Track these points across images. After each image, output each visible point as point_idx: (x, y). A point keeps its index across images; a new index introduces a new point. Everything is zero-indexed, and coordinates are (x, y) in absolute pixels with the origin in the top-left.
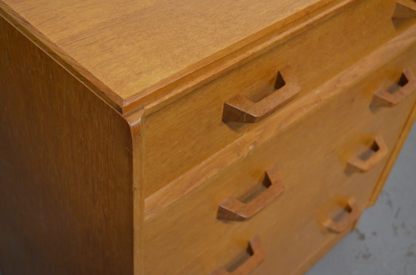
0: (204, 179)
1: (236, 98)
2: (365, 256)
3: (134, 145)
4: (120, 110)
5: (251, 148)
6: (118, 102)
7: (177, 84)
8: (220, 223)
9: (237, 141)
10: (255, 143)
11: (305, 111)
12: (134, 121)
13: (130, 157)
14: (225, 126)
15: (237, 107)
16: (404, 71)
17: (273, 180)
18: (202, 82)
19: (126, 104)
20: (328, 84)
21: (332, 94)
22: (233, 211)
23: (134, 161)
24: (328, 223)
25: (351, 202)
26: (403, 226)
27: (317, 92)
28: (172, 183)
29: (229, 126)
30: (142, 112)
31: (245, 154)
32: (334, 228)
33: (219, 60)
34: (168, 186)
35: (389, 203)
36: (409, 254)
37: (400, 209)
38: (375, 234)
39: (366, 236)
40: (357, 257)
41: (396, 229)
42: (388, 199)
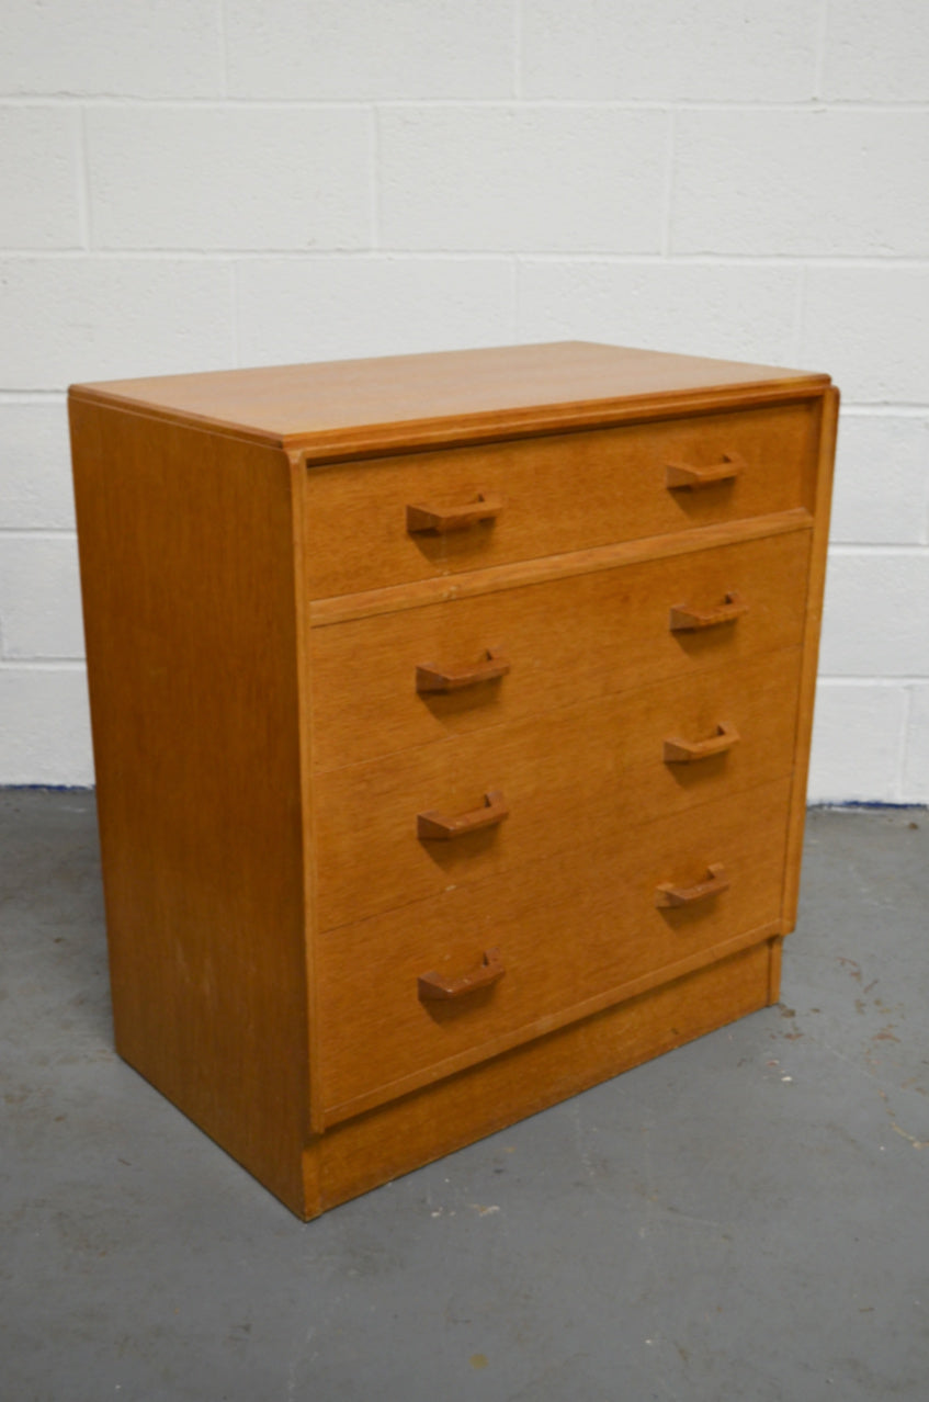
1: (421, 504)
2: (789, 1036)
3: (294, 481)
4: (281, 446)
6: (279, 440)
7: (339, 439)
8: (422, 707)
9: (435, 580)
10: (459, 586)
14: (412, 543)
15: (422, 509)
16: (729, 593)
17: (495, 657)
19: (287, 440)
22: (433, 671)
24: (666, 887)
25: (714, 868)
26: (878, 1003)
27: (556, 559)
29: (421, 549)
30: (301, 450)
31: (445, 593)
32: (677, 893)
33: (387, 430)
34: (342, 598)
35: (857, 975)
36: (882, 1037)
37: (876, 982)
38: (817, 1011)
39: (797, 1013)
40: (773, 1037)
41: (863, 1005)
42: (855, 969)
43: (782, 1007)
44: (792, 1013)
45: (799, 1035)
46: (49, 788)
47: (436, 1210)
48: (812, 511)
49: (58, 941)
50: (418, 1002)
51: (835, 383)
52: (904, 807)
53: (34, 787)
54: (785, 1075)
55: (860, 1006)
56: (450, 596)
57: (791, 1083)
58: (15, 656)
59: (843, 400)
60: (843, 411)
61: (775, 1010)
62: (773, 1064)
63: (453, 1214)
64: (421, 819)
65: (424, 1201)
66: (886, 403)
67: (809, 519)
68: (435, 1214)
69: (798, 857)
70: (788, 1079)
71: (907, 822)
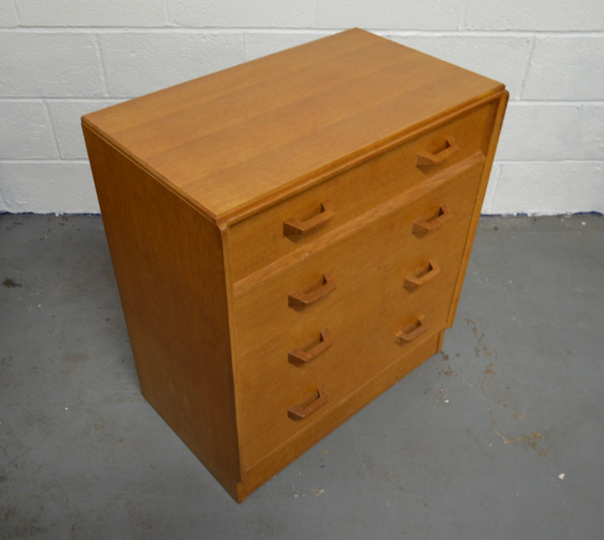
0: (274, 273)
1: (291, 220)
2: (446, 373)
3: (223, 241)
4: (214, 221)
5: (307, 255)
6: (213, 217)
7: (247, 208)
8: (291, 310)
9: (298, 250)
10: (310, 252)
11: (349, 232)
12: (223, 227)
13: (221, 248)
14: (286, 238)
15: (292, 225)
16: (441, 205)
17: (328, 280)
18: (263, 207)
19: (218, 218)
20: (367, 214)
21: (370, 220)
22: (298, 298)
23: (224, 251)
24: (399, 334)
25: (421, 318)
26: (485, 349)
27: (359, 219)
28: (253, 274)
29: (290, 239)
30: (227, 223)
31: (303, 258)
32: (404, 338)
33: (274, 194)
34: (250, 276)
35: (475, 330)
36: (488, 371)
37: (483, 335)
38: (458, 355)
39: (449, 357)
40: (439, 374)
41: (478, 351)
42: (473, 327)
43: (442, 353)
44: (446, 358)
45: (451, 372)
46: (92, 215)
47: (296, 493)
48: (486, 153)
49: (107, 320)
50: (288, 418)
51: (507, 88)
52: (492, 216)
53: (85, 214)
54: (446, 399)
55: (477, 351)
56: (305, 260)
57: (449, 404)
58: (67, 157)
59: (510, 98)
60: (510, 103)
61: (439, 355)
62: (440, 392)
63: (304, 495)
64: (289, 355)
65: (290, 487)
66: (509, 30)
67: (484, 158)
68: (296, 496)
69: (457, 300)
70: (447, 401)
71: (492, 225)
